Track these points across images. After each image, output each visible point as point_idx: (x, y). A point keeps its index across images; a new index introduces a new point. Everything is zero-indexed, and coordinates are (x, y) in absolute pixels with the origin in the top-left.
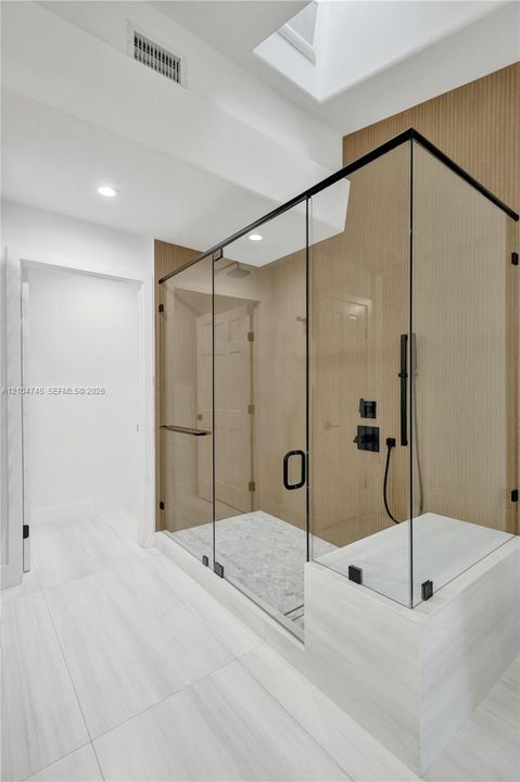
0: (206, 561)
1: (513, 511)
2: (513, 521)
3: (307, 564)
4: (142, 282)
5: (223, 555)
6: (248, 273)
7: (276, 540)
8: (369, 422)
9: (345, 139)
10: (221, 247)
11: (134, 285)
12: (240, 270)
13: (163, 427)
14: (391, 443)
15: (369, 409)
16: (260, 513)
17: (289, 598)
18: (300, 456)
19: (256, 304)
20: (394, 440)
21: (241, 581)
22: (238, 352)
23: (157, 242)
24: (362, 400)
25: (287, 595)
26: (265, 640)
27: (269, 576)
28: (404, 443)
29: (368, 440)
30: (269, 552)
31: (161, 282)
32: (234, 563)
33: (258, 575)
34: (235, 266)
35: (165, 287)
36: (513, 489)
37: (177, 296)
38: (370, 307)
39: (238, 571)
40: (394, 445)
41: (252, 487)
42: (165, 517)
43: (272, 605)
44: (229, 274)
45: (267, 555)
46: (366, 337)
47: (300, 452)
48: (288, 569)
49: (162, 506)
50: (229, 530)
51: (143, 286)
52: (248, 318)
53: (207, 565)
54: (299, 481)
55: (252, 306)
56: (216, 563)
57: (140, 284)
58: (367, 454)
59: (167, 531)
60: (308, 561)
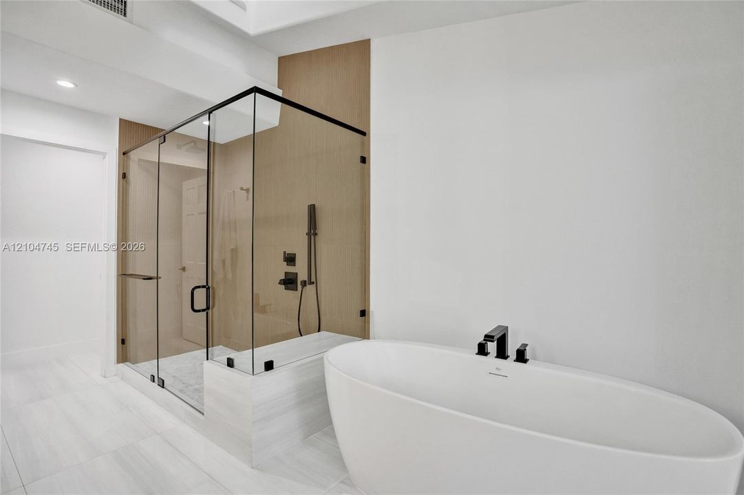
0: (153, 379)
3: (206, 362)
4: (106, 153)
6: (204, 150)
8: (291, 269)
9: (280, 59)
11: (99, 155)
12: (197, 148)
13: (124, 275)
14: (304, 283)
15: (290, 259)
20: (306, 281)
23: (121, 120)
24: (285, 252)
26: (184, 422)
28: (310, 283)
29: (289, 282)
31: (124, 154)
35: (129, 158)
36: (362, 308)
39: (170, 379)
42: (127, 351)
49: (123, 342)
51: (107, 156)
53: (154, 382)
56: (159, 378)
57: (104, 155)
58: (291, 293)
59: (128, 363)
60: (207, 359)
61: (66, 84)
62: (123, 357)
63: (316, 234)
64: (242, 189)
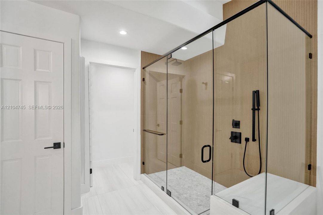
0: (163, 188)
1: (308, 175)
2: (308, 179)
3: (212, 196)
4: (136, 69)
5: (170, 186)
6: (181, 63)
7: (192, 180)
8: (236, 130)
9: (224, 5)
10: (171, 53)
11: (133, 70)
12: (178, 63)
13: (144, 131)
14: (247, 140)
15: (236, 124)
16: (184, 167)
17: (200, 207)
18: (209, 148)
19: (183, 77)
20: (249, 139)
21: (178, 198)
22: (176, 97)
23: (142, 52)
24: (233, 120)
25: (199, 206)
27: (190, 196)
28: (254, 140)
29: (236, 138)
30: (190, 185)
31: (143, 68)
32: (174, 189)
33: (185, 196)
34: (175, 61)
35: (145, 70)
36: (309, 164)
37: (150, 74)
38: (234, 77)
39: (176, 194)
40: (249, 141)
41: (181, 156)
42: (145, 168)
43: (192, 210)
44: (172, 64)
45: (189, 187)
46: (233, 91)
47: (209, 146)
48: (199, 193)
49: (143, 163)
50: (171, 174)
52: (180, 82)
53: (164, 190)
54: (208, 159)
55: (181, 78)
56: (167, 190)
58: (237, 145)
59: (145, 174)
60: (212, 195)
61: (123, 33)
62: (144, 171)
63: (259, 109)
64: (203, 83)
